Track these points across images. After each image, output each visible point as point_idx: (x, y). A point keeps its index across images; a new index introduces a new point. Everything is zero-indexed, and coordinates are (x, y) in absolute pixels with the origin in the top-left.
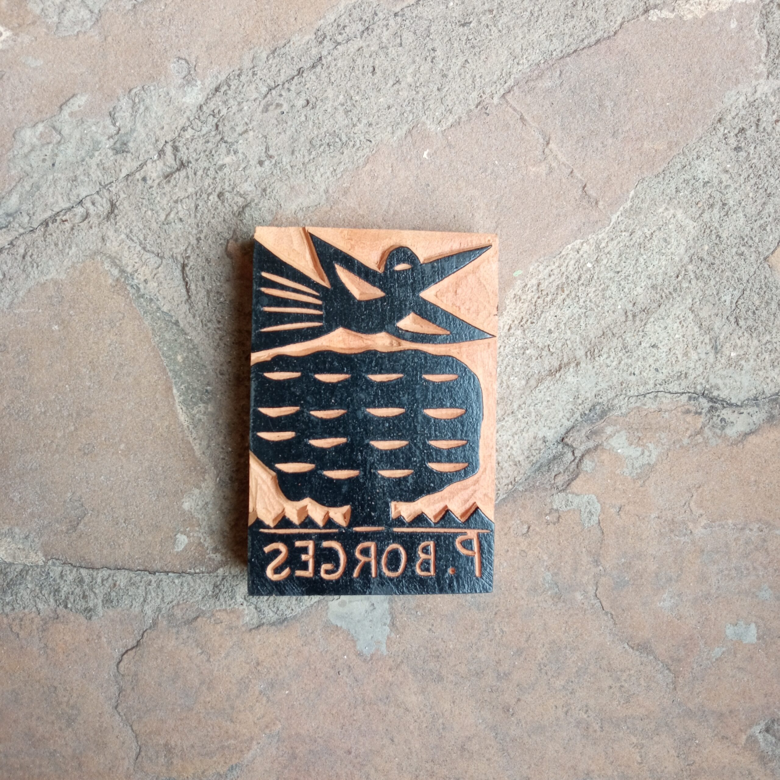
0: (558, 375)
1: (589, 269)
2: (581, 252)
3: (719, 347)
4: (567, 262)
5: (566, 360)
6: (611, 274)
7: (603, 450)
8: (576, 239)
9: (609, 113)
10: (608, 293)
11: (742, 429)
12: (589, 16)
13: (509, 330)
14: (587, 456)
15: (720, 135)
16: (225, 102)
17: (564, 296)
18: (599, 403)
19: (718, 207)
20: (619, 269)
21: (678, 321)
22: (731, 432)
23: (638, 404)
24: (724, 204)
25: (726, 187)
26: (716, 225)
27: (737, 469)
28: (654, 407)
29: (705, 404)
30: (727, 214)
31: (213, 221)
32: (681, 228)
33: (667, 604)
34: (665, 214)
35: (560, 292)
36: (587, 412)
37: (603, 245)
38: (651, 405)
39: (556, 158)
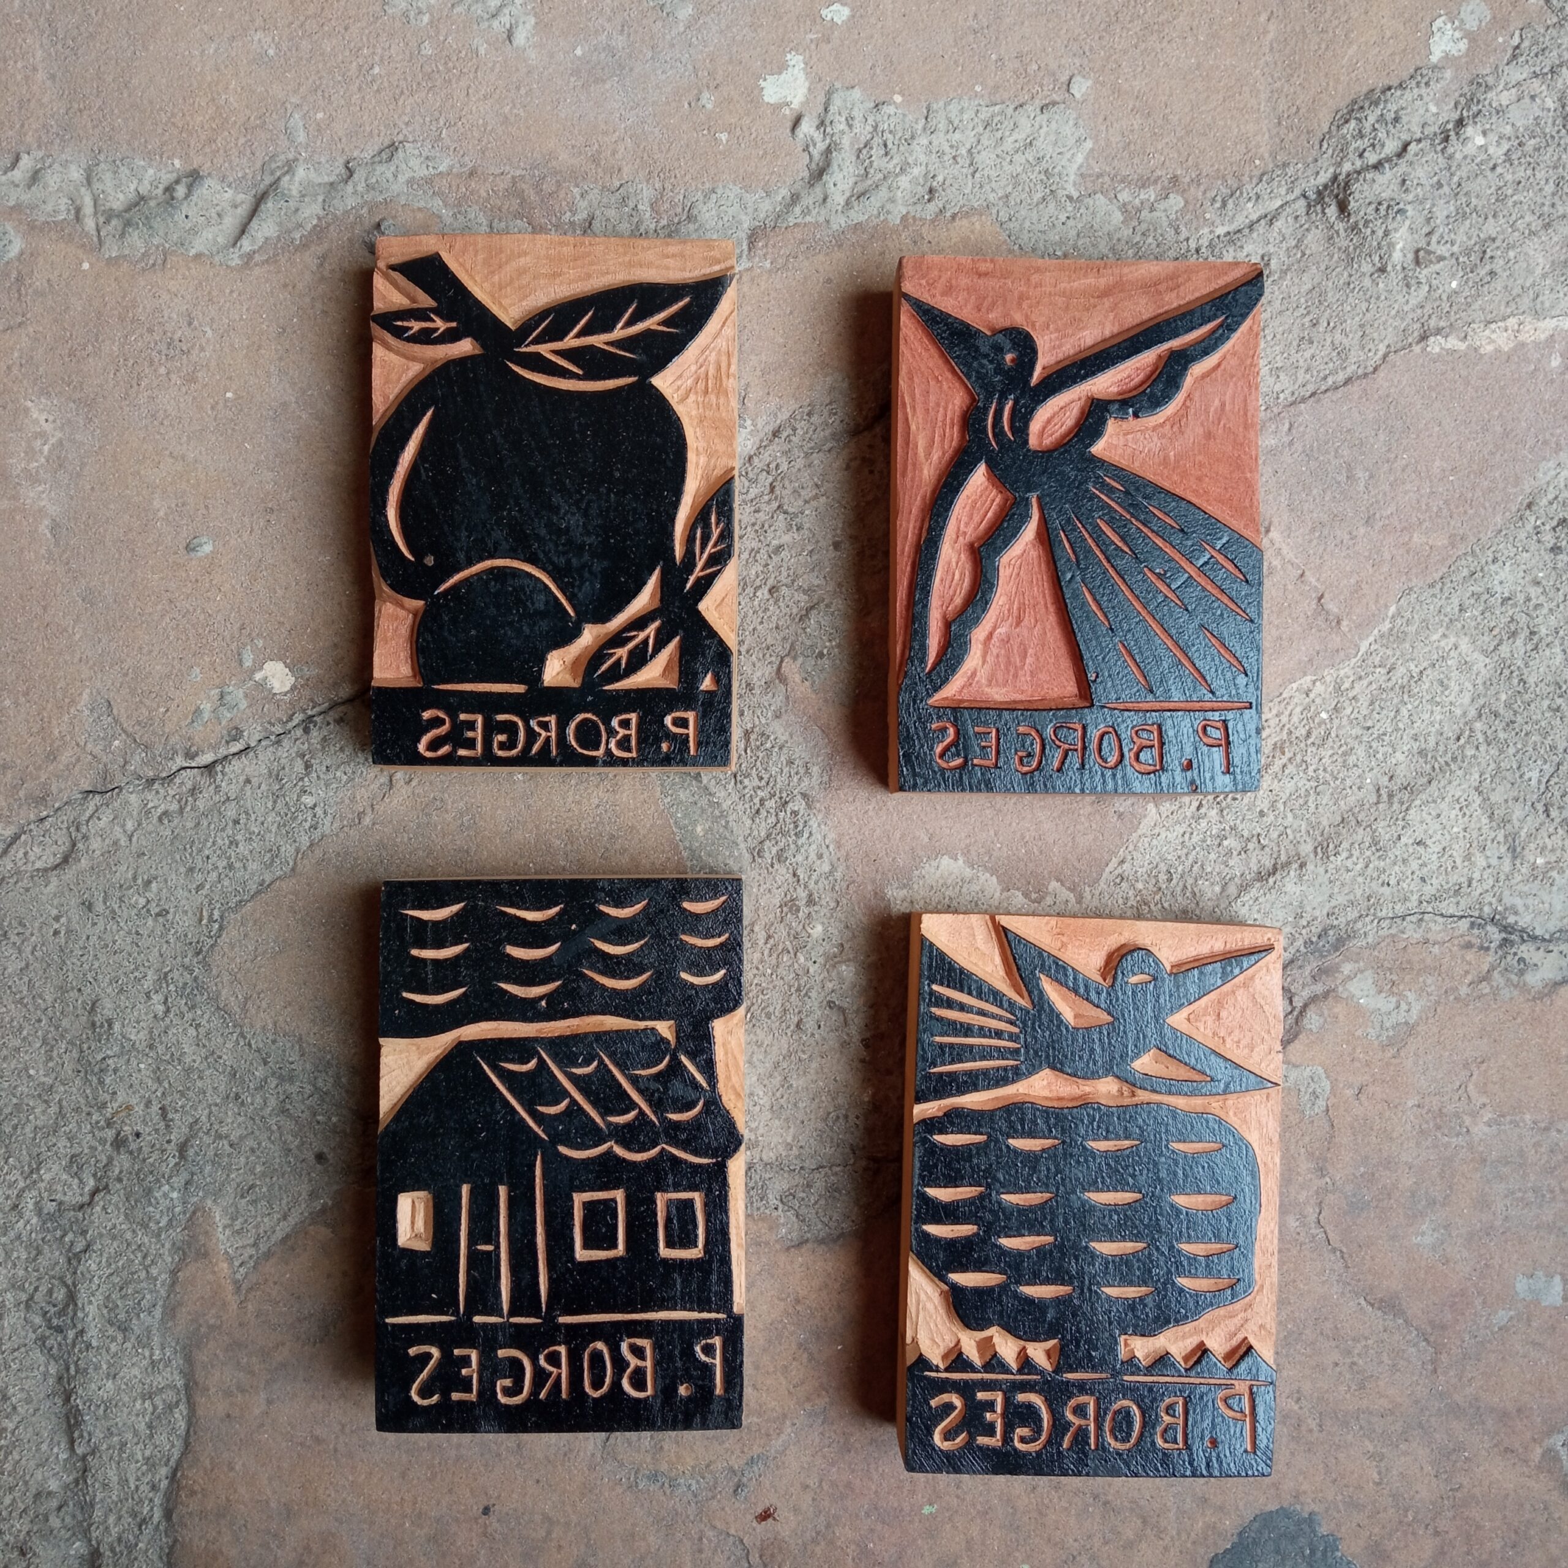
0: (1271, 880)
1: (1323, 722)
2: (1312, 695)
3: (1519, 849)
4: (1290, 708)
5: (1283, 858)
6: (1357, 731)
7: (1338, 998)
8: (1305, 674)
9: (1361, 488)
10: (1352, 760)
11: (1551, 976)
12: (1337, 342)
13: (1198, 809)
14: (1312, 1006)
15: (1529, 527)
16: (785, 453)
17: (1284, 760)
18: (1333, 927)
19: (1523, 636)
20: (1370, 724)
21: (1458, 806)
22: (1533, 979)
23: (1393, 931)
24: (1532, 633)
25: (1537, 607)
26: (1520, 663)
27: (1540, 1037)
28: (1418, 936)
29: (1495, 934)
30: (1536, 648)
31: (759, 627)
32: (1465, 665)
33: (1428, 1240)
34: (1443, 644)
35: (1278, 754)
36: (1314, 939)
37: (1347, 685)
38: (1413, 933)
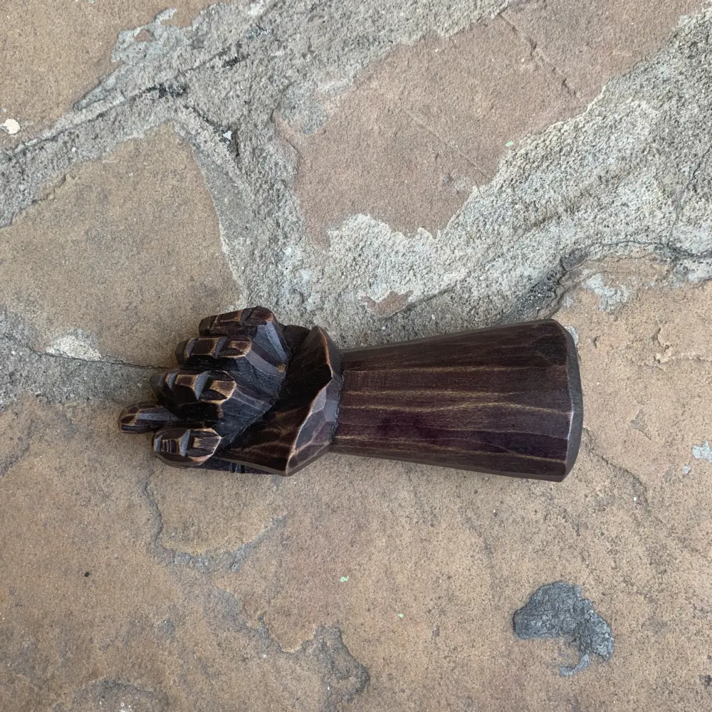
0: (542, 226)
1: (569, 144)
2: (562, 131)
5: (549, 215)
6: (588, 148)
7: (581, 288)
10: (585, 162)
11: (703, 276)
13: (501, 188)
14: (567, 294)
15: (676, 46)
18: (578, 249)
19: (675, 99)
23: (612, 251)
24: (681, 97)
25: (682, 85)
26: (675, 113)
28: (625, 254)
29: (669, 253)
30: (683, 105)
31: (262, 97)
34: (632, 104)
35: (544, 160)
36: (567, 256)
37: (581, 126)
38: (622, 252)
39: (541, 58)
